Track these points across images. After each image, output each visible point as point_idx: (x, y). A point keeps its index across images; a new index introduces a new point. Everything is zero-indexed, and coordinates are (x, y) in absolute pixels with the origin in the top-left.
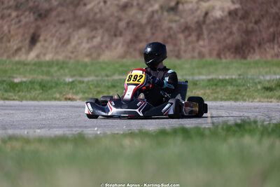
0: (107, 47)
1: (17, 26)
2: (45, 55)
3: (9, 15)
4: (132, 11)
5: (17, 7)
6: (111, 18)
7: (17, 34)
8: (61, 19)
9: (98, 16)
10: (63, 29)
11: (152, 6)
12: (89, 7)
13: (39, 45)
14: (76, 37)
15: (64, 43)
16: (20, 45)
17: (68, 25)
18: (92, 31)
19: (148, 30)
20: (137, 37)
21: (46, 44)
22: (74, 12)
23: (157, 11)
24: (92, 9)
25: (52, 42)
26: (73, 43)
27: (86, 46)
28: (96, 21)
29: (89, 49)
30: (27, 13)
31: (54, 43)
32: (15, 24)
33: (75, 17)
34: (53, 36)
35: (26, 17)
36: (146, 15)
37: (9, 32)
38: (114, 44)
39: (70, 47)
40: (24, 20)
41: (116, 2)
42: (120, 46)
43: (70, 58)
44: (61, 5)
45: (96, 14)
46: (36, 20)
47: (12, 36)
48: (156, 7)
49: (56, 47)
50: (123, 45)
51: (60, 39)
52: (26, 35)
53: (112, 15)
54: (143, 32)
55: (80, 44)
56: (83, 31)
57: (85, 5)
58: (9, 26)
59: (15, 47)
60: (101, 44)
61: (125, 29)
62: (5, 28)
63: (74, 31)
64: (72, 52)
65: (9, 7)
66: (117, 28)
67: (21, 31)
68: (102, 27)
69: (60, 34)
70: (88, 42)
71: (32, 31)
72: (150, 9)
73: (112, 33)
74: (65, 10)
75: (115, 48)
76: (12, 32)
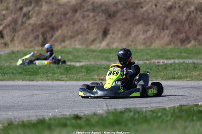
0: (157, 37)
1: (94, 23)
2: (113, 43)
3: (88, 16)
4: (175, 12)
5: (93, 10)
6: (160, 17)
7: (93, 29)
8: (125, 18)
9: (151, 15)
10: (126, 25)
11: (189, 7)
12: (144, 9)
13: (109, 36)
14: (135, 31)
15: (126, 35)
16: (96, 37)
17: (129, 22)
18: (147, 26)
19: (187, 25)
20: (178, 30)
21: (114, 36)
22: (134, 13)
23: (193, 11)
24: (147, 11)
25: (118, 34)
26: (133, 35)
27: (142, 37)
28: (149, 19)
29: (144, 39)
30: (100, 14)
31: (120, 35)
32: (93, 22)
33: (135, 16)
34: (118, 30)
35: (99, 17)
36: (185, 15)
37: (88, 27)
38: (162, 35)
39: (130, 38)
40: (98, 19)
41: (164, 5)
42: (166, 36)
43: (131, 46)
44: (125, 8)
45: (149, 14)
46: (107, 19)
47: (90, 30)
48: (193, 8)
49: (121, 38)
50: (168, 36)
51: (123, 32)
52: (100, 30)
53: (161, 14)
54: (183, 26)
55: (138, 36)
56: (140, 26)
57: (142, 7)
58: (88, 24)
59: (92, 38)
60: (153, 35)
61: (170, 24)
62: (85, 25)
63: (133, 26)
64: (132, 42)
65: (88, 10)
66: (164, 24)
67: (96, 26)
68: (153, 23)
69: (124, 28)
70: (143, 34)
71: (104, 27)
72: (188, 10)
73: (161, 28)
74: (127, 11)
75: (163, 38)
76: (90, 28)
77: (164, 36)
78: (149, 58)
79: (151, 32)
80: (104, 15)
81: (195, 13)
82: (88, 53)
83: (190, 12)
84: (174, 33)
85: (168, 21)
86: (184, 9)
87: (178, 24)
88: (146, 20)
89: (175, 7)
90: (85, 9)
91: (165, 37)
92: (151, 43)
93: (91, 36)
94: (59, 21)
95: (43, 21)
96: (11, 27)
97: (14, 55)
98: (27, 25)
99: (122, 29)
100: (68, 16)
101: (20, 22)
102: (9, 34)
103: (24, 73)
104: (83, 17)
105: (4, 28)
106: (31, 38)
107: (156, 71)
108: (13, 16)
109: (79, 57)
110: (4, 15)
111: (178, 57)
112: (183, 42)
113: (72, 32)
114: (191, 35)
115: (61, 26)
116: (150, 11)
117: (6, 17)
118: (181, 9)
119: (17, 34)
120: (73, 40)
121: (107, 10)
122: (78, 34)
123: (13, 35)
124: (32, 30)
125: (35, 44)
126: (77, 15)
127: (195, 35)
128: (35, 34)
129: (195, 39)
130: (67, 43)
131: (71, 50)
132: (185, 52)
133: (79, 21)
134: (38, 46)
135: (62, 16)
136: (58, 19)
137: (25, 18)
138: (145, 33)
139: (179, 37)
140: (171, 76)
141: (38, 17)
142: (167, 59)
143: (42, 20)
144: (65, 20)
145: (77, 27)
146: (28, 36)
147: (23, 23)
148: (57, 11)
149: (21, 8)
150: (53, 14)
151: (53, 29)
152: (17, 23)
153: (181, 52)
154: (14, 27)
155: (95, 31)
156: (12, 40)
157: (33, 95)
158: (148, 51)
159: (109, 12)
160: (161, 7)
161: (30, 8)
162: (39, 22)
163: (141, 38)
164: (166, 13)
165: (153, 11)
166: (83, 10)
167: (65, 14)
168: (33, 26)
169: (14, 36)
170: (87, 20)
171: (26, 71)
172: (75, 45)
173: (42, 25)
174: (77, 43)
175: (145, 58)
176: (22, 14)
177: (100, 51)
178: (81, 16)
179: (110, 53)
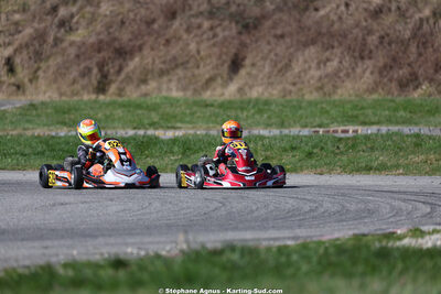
77: (364, 72)
78: (326, 122)
79: (335, 63)
80: (233, 25)
81: (431, 21)
82: (195, 109)
83: (421, 20)
84: (385, 66)
85: (373, 40)
86: (408, 15)
87: (393, 46)
88: (324, 38)
89: (390, 10)
90: (192, 12)
91: (366, 75)
92: (335, 87)
93: (205, 72)
94: (136, 37)
95: (102, 37)
96: (31, 48)
97: (34, 112)
98: (65, 44)
99: (272, 56)
100: (156, 26)
101: (50, 40)
102: (26, 65)
103: (47, 153)
104: (188, 30)
105: (15, 51)
106: (74, 73)
107: (333, 152)
108: (36, 25)
109: (175, 117)
110: (16, 24)
111: (389, 121)
112: (403, 85)
113: (164, 62)
114: (421, 72)
115: (140, 48)
116: (333, 17)
117: (20, 28)
118: (402, 13)
119: (43, 65)
120: (165, 79)
121: (241, 14)
122: (177, 66)
123: (36, 65)
124: (78, 56)
125: (84, 88)
126: (176, 23)
127: (432, 71)
128: (83, 66)
129: (431, 81)
130: (153, 85)
131: (158, 101)
132: (405, 109)
133: (180, 38)
134: (89, 93)
135: (143, 27)
136: (132, 33)
137: (62, 30)
138: (322, 66)
139: (396, 76)
140: (364, 165)
141: (91, 28)
142: (364, 123)
143: (99, 34)
144: (150, 34)
145: (175, 50)
146: (67, 69)
147: (57, 41)
148: (131, 15)
149: (55, 9)
150: (123, 23)
151: (123, 53)
152: (45, 41)
153: (396, 110)
154: (38, 49)
155: (214, 61)
156: (34, 78)
157: (54, 205)
158: (324, 106)
159: (244, 19)
160: (357, 9)
161: (74, 9)
162: (93, 39)
163: (312, 78)
164: (370, 21)
165: (340, 18)
166: (188, 13)
167: (150, 23)
168: (79, 48)
169: (39, 69)
170: (196, 36)
171: (53, 150)
172: (169, 89)
173: (99, 47)
174: (173, 85)
175: (318, 121)
176: (56, 20)
177: (221, 105)
178: (185, 26)
179: (242, 109)
